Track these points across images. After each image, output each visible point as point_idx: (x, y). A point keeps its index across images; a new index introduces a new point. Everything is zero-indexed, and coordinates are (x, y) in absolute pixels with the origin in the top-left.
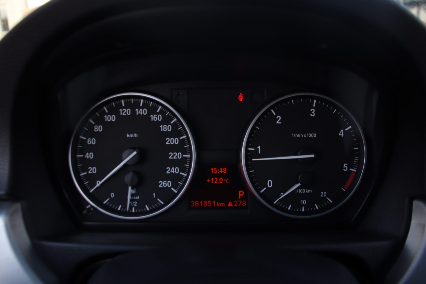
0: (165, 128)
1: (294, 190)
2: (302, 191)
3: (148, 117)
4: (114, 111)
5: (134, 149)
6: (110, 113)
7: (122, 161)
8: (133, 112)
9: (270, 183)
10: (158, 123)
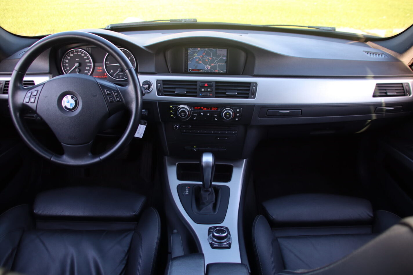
0: (85, 57)
1: (118, 73)
2: (120, 73)
3: (81, 55)
4: (72, 53)
5: (78, 63)
6: (72, 54)
7: (75, 66)
8: (77, 54)
9: (112, 71)
10: (84, 56)
